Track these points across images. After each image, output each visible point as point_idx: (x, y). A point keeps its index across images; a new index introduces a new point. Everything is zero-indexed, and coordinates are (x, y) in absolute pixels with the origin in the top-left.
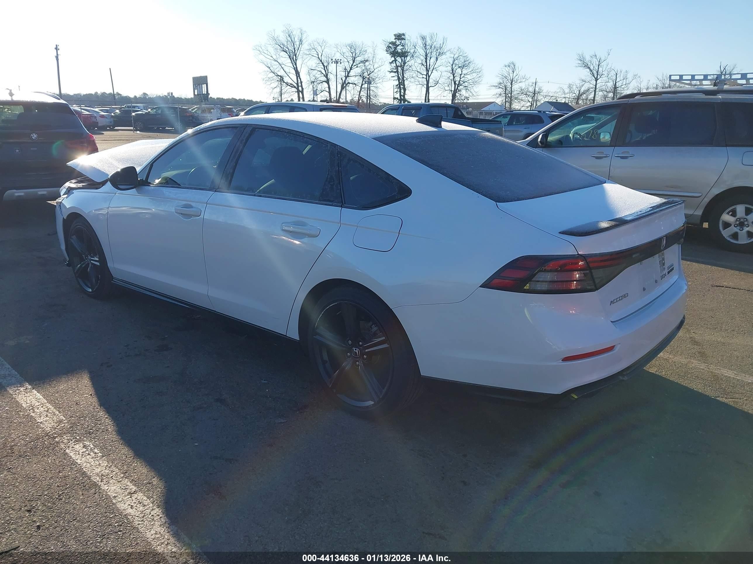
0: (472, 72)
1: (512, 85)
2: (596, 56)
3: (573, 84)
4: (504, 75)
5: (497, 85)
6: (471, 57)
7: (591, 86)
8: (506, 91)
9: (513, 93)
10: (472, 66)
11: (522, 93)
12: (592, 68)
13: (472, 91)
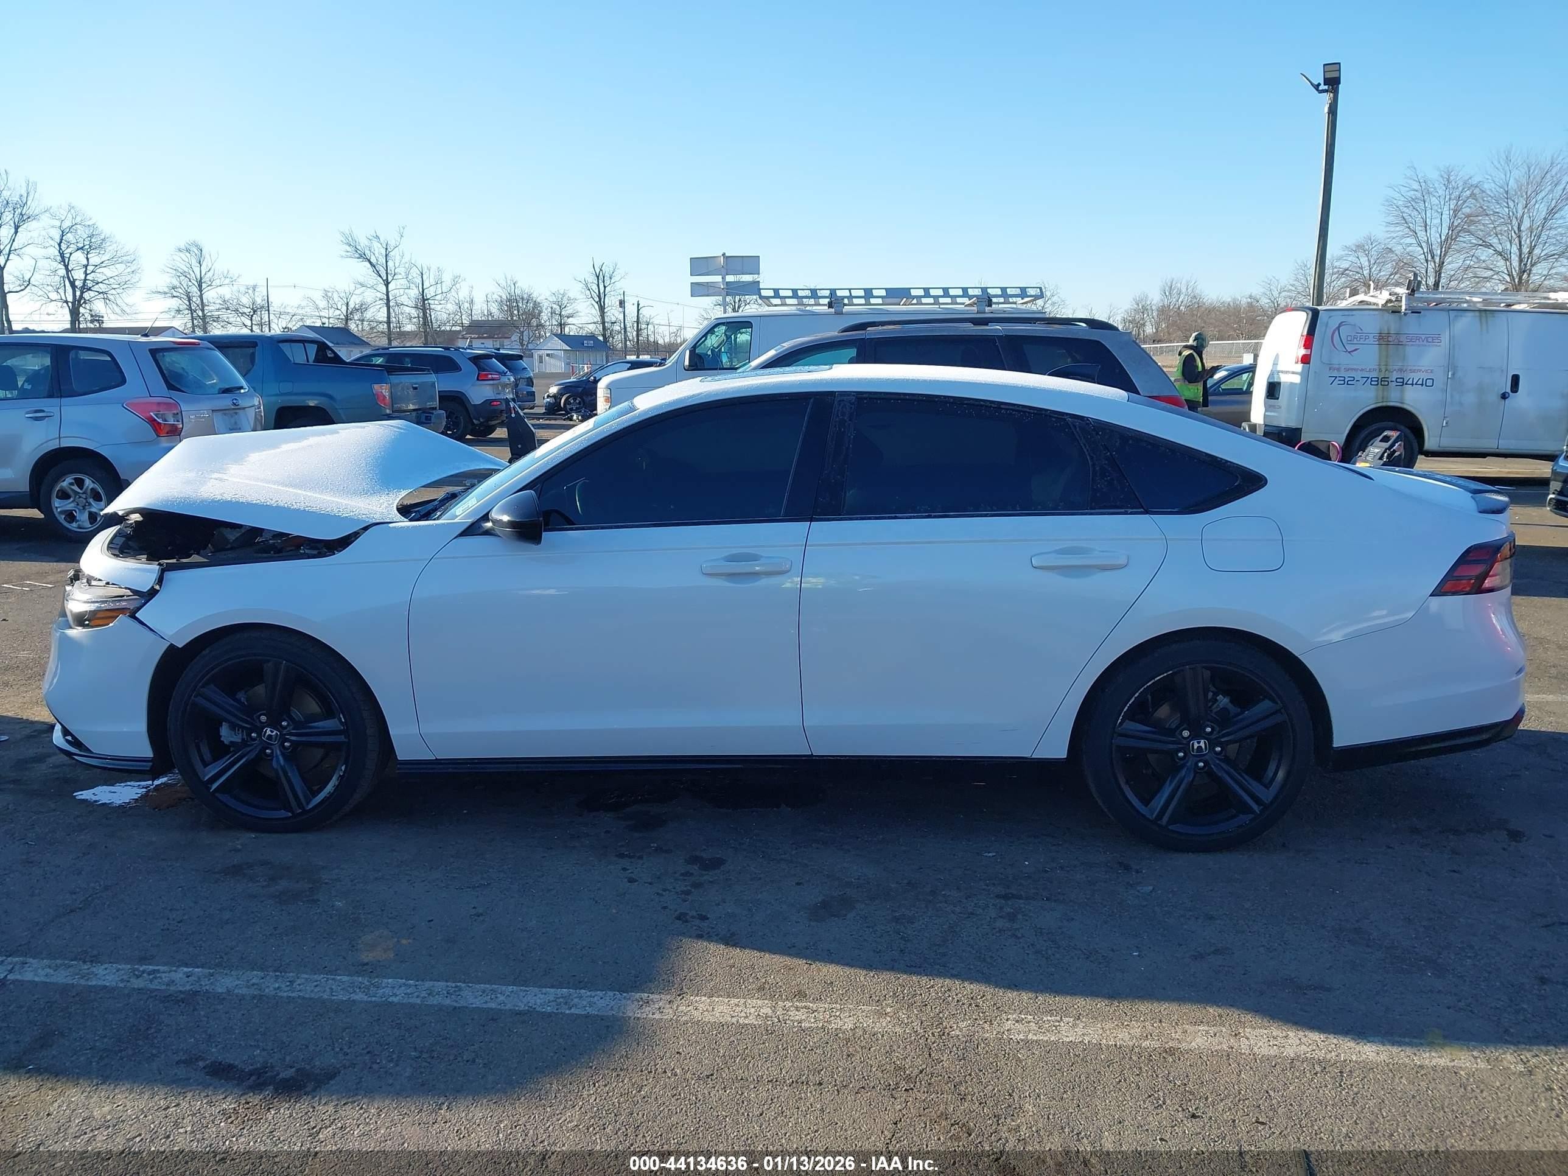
0: (114, 260)
1: (201, 291)
2: (377, 237)
3: (330, 290)
4: (180, 270)
5: (166, 290)
6: (105, 227)
7: (379, 295)
8: (190, 304)
9: (206, 308)
10: (110, 248)
11: (228, 309)
12: (373, 260)
13: (119, 301)
